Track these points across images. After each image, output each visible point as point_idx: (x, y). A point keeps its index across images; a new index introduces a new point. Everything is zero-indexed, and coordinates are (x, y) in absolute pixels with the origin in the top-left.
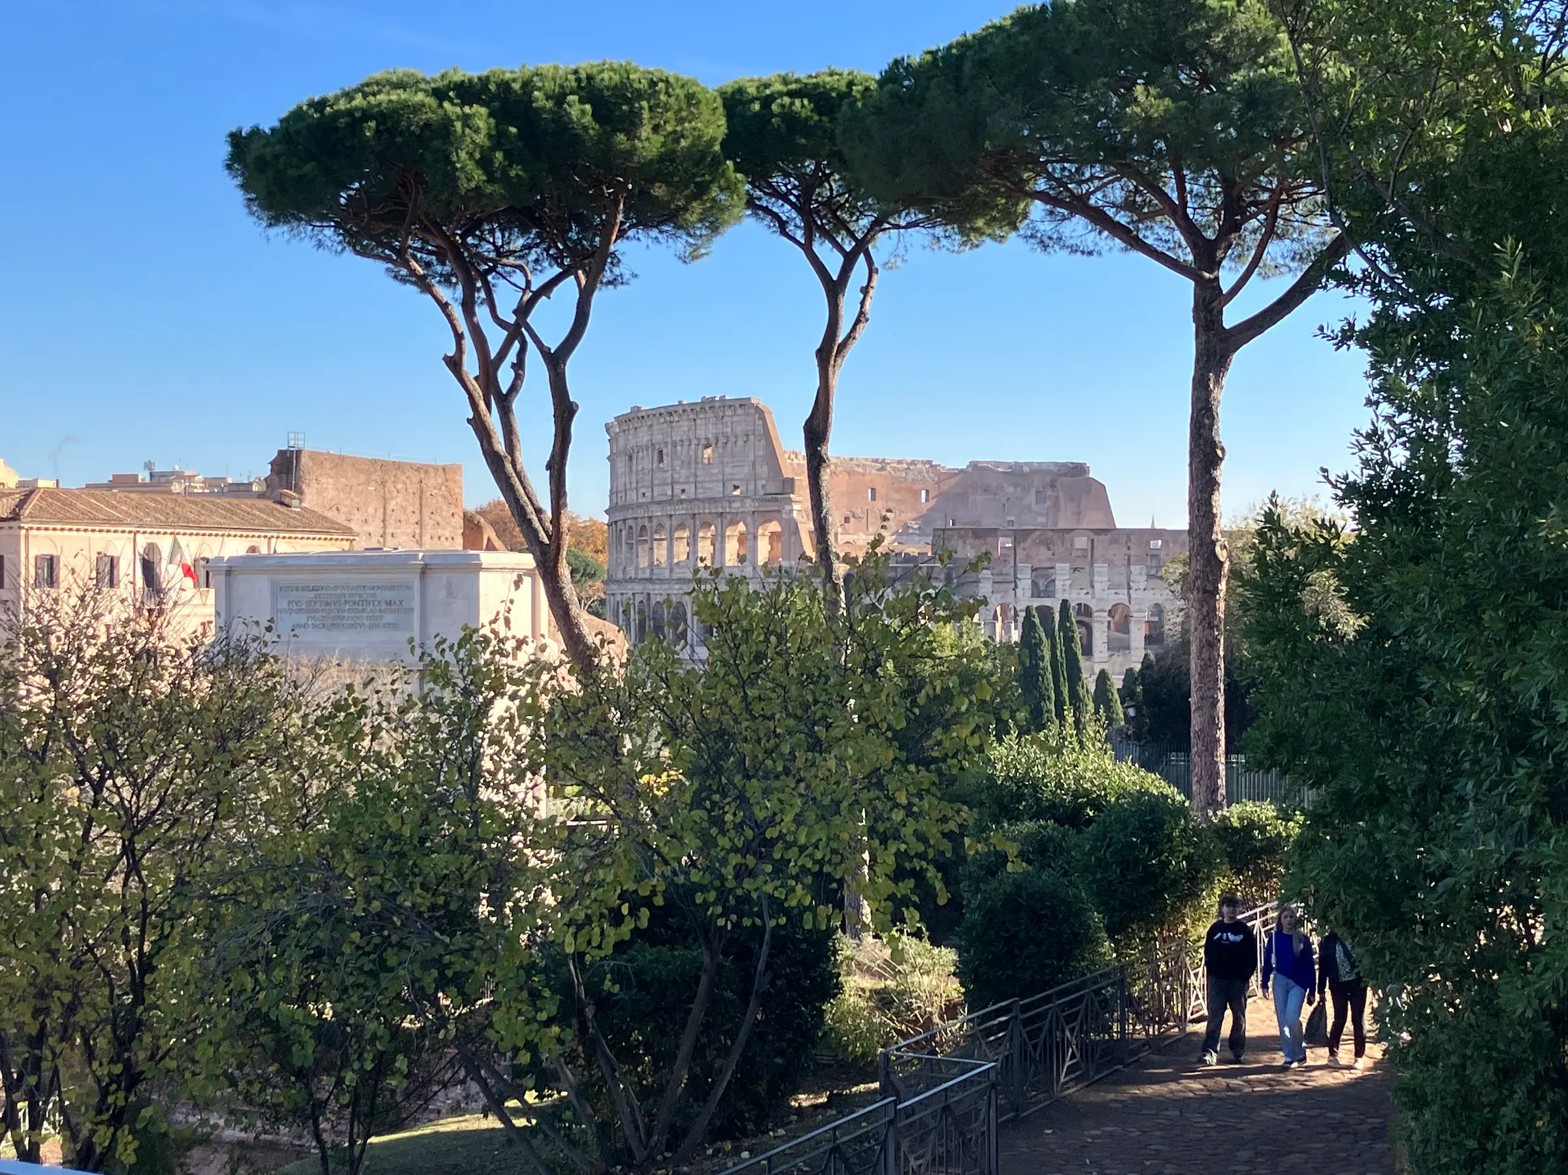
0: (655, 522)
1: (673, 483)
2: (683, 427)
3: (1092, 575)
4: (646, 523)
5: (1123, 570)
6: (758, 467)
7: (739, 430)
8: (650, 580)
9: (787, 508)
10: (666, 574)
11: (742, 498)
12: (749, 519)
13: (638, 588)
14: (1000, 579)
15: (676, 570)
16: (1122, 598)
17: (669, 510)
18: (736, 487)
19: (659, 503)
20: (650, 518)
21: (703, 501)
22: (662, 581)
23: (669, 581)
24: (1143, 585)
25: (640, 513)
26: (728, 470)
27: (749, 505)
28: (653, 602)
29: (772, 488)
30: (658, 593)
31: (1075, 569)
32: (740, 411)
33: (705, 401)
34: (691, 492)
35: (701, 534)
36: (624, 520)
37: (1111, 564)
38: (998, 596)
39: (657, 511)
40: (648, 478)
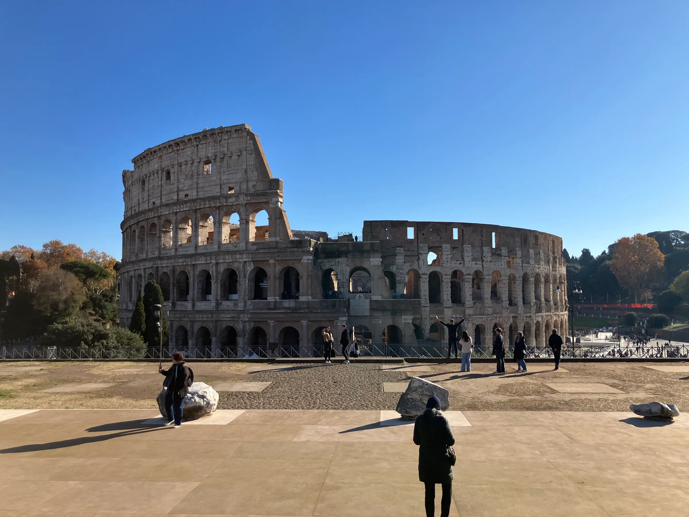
0: (163, 219)
1: (178, 191)
2: (188, 152)
3: (462, 252)
4: (156, 221)
5: (479, 249)
6: (249, 172)
7: (234, 148)
8: (160, 258)
9: (274, 200)
10: (173, 253)
11: (237, 196)
12: (242, 209)
13: (148, 264)
14: (409, 254)
15: (180, 249)
16: (479, 267)
17: (175, 209)
18: (231, 189)
19: (167, 205)
20: (159, 217)
21: (203, 199)
22: (170, 258)
23: (175, 257)
24: (489, 259)
25: (151, 215)
26: (224, 177)
27: (243, 200)
28: (160, 273)
29: (260, 187)
30: (165, 266)
31: (454, 248)
32: (234, 135)
33: (205, 132)
34: (193, 195)
35: (201, 224)
36: (137, 223)
37: (473, 246)
38: (408, 264)
39: (165, 211)
40: (158, 191)
